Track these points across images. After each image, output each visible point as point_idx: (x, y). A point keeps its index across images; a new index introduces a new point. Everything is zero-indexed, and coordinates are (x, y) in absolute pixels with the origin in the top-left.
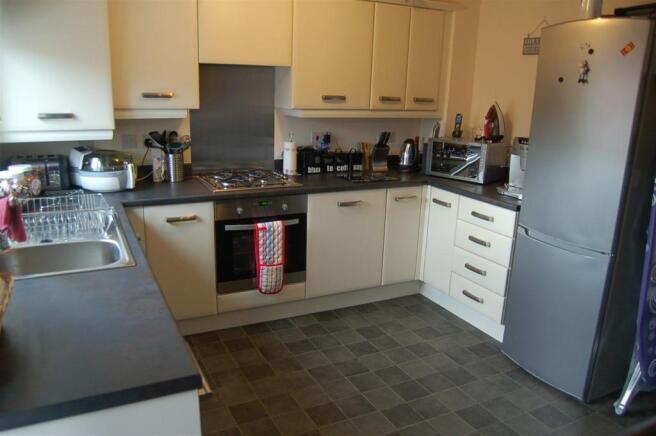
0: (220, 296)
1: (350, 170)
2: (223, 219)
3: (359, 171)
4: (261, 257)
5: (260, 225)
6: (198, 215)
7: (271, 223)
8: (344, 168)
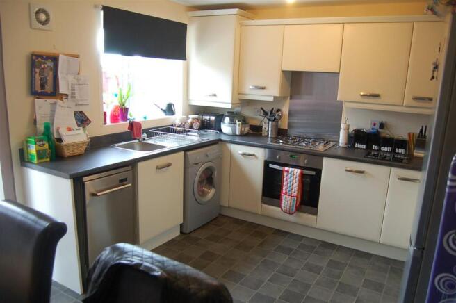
0: (264, 205)
1: (393, 151)
2: (270, 160)
3: (401, 154)
4: (284, 188)
5: (286, 169)
6: (256, 154)
7: (293, 169)
8: (388, 149)
